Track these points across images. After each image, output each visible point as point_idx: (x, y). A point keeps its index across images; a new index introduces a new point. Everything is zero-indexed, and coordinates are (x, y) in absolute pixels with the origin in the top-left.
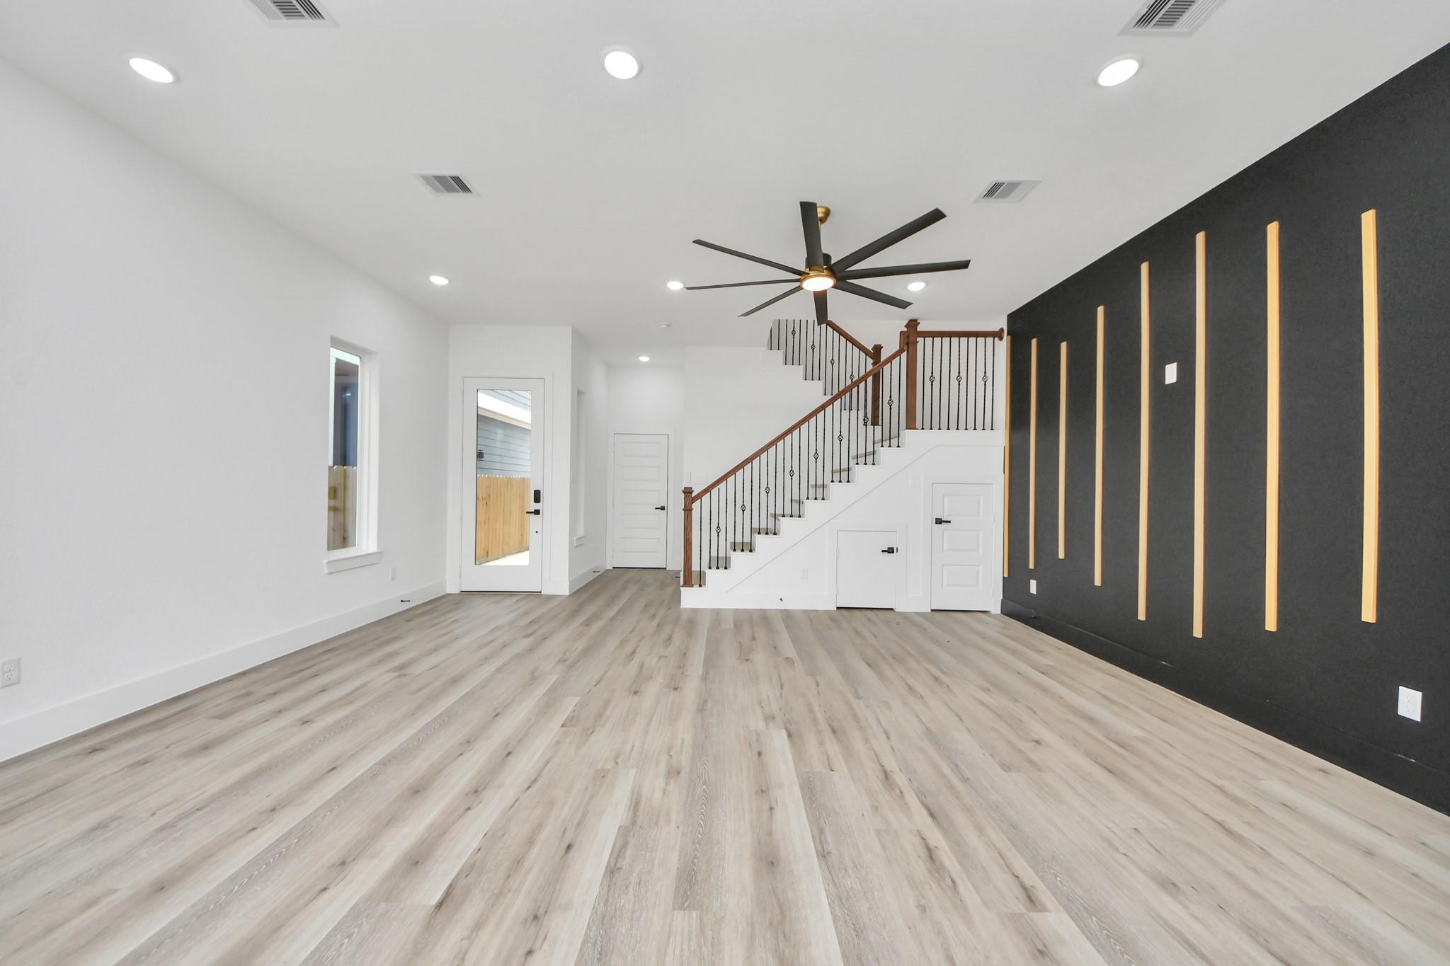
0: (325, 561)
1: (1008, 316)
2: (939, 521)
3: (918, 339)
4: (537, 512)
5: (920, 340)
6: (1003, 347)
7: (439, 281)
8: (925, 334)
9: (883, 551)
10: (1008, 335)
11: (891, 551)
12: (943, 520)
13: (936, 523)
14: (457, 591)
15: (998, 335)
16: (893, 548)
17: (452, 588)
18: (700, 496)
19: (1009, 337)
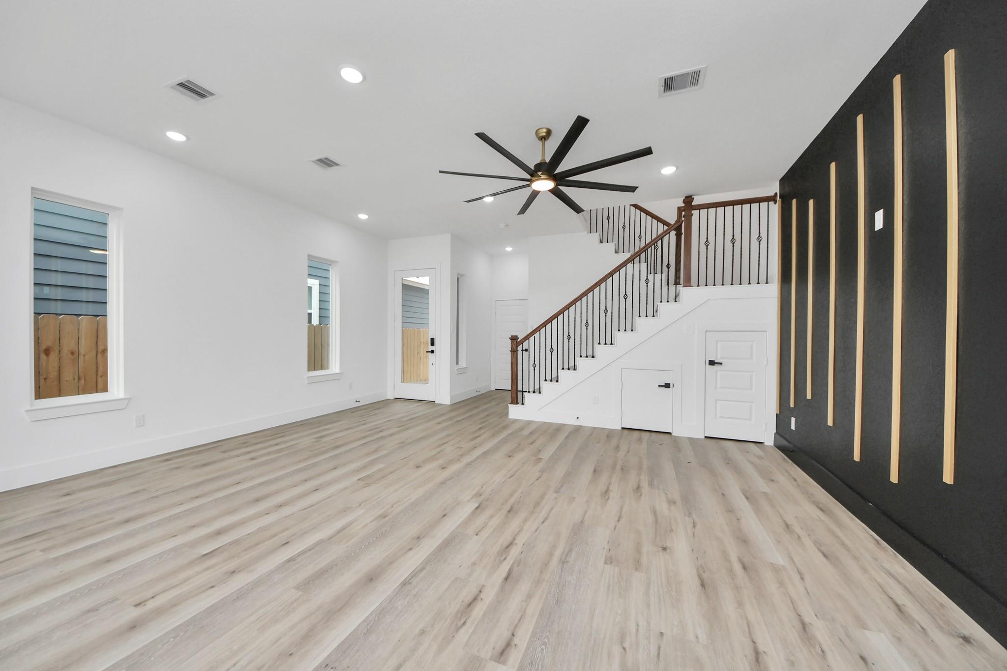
0: (306, 377)
1: (781, 181)
2: (712, 363)
3: (693, 212)
4: (432, 352)
5: (695, 213)
6: (775, 209)
7: (363, 217)
8: (700, 207)
9: (659, 386)
10: (780, 198)
11: (667, 386)
12: (716, 362)
13: (710, 364)
14: (392, 398)
15: (772, 199)
16: (669, 384)
17: (390, 396)
18: (522, 342)
19: (780, 200)
